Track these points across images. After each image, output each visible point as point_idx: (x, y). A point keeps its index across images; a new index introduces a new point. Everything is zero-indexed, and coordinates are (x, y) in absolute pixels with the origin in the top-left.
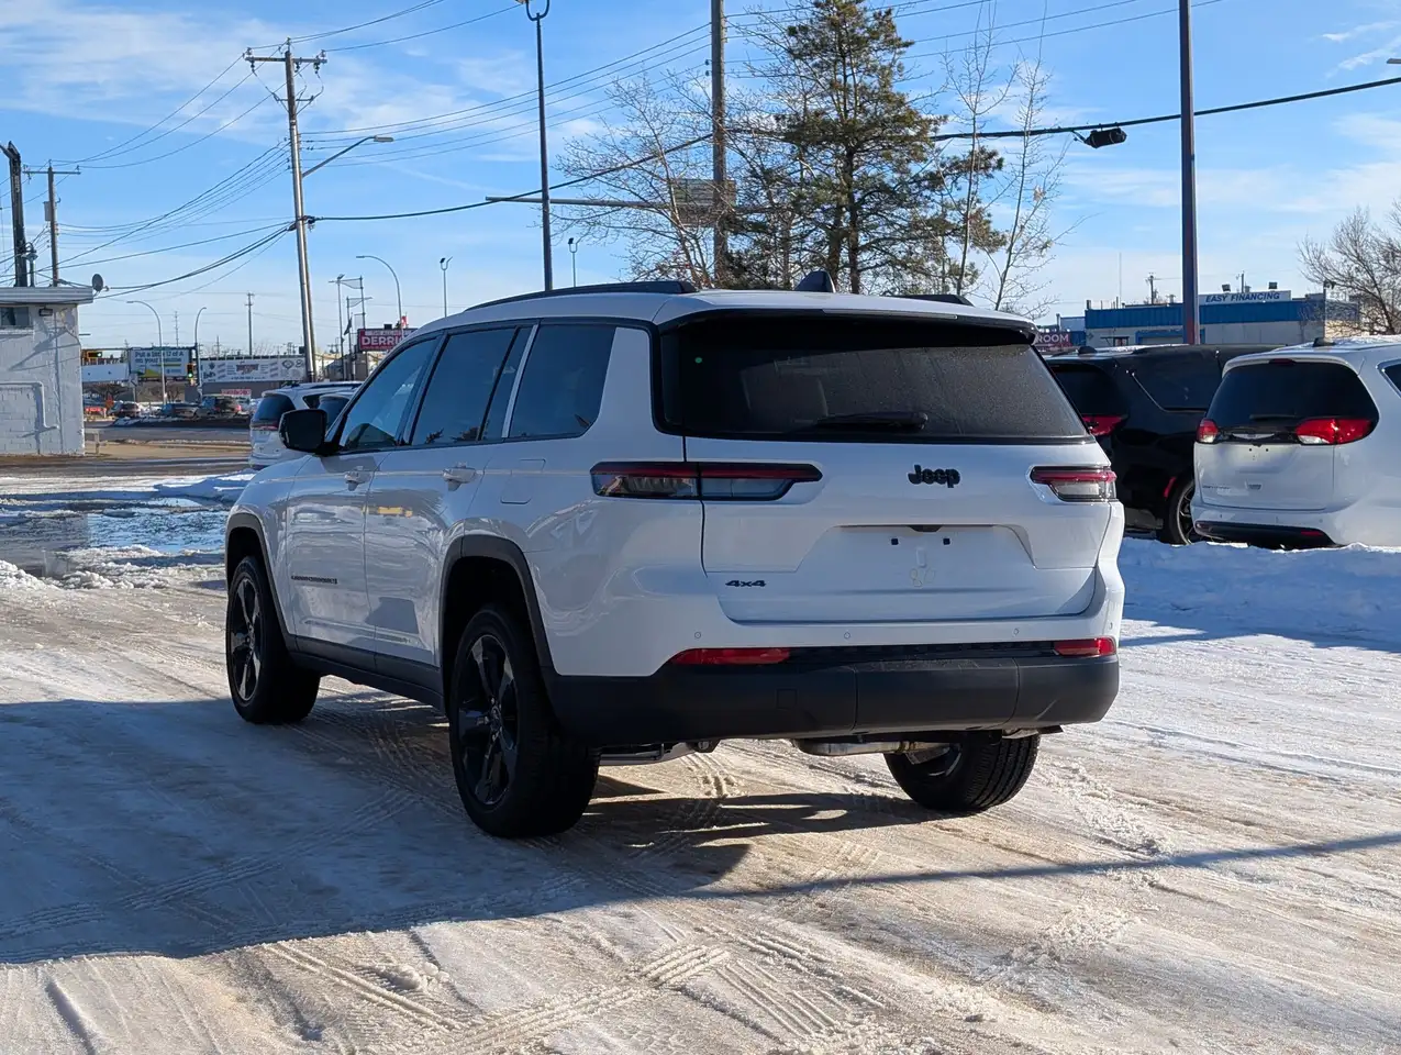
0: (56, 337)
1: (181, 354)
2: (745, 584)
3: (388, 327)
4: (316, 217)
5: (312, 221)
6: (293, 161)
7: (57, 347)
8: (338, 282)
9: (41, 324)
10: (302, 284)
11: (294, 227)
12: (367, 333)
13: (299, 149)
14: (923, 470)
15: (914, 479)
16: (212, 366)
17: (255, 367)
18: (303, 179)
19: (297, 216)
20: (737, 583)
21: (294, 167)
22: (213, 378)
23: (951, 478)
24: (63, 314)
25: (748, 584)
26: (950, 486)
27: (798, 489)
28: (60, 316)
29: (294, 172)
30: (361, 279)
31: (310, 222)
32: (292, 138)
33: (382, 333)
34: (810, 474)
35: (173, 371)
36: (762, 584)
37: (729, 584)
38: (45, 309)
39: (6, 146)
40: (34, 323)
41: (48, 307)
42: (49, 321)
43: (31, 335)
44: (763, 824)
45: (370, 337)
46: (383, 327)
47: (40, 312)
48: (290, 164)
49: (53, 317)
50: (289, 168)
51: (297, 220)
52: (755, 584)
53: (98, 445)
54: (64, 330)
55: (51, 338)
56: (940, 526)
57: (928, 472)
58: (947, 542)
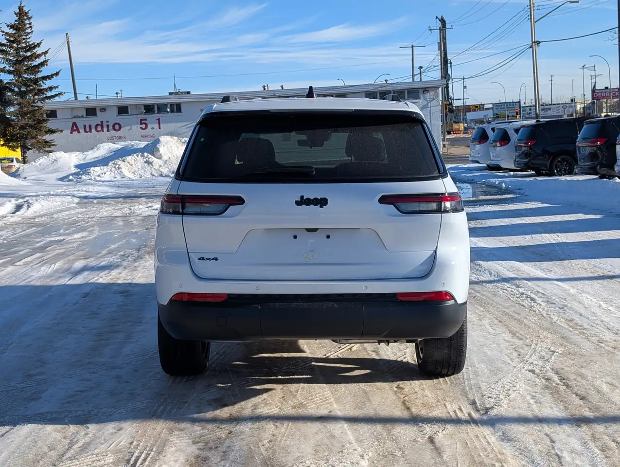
0: (430, 102)
1: (516, 105)
2: (207, 259)
3: (607, 88)
4: (540, 41)
5: (538, 43)
6: (531, 15)
7: (430, 107)
8: (583, 68)
9: (424, 97)
10: (534, 73)
11: (531, 47)
12: (597, 91)
13: (534, 10)
14: (305, 198)
15: (298, 203)
16: (530, 110)
17: (550, 109)
18: (535, 24)
19: (532, 41)
20: (203, 259)
21: (531, 19)
22: (531, 115)
23: (323, 202)
24: (433, 92)
25: (209, 259)
26: (321, 207)
27: (232, 209)
28: (432, 93)
29: (531, 21)
30: (595, 66)
31: (538, 44)
32: (530, 6)
33: (604, 91)
34: (239, 201)
35: (512, 112)
36: (216, 259)
37: (199, 259)
38: (426, 90)
39: (440, 18)
40: (421, 96)
41: (427, 89)
42: (427, 95)
43: (420, 102)
44: (309, 376)
45: (598, 93)
46: (604, 88)
47: (423, 91)
48: (529, 17)
49: (429, 94)
50: (529, 19)
51: (532, 43)
52: (213, 259)
53: (448, 149)
54: (433, 99)
55: (428, 103)
56: (317, 229)
57: (308, 199)
58: (328, 237)
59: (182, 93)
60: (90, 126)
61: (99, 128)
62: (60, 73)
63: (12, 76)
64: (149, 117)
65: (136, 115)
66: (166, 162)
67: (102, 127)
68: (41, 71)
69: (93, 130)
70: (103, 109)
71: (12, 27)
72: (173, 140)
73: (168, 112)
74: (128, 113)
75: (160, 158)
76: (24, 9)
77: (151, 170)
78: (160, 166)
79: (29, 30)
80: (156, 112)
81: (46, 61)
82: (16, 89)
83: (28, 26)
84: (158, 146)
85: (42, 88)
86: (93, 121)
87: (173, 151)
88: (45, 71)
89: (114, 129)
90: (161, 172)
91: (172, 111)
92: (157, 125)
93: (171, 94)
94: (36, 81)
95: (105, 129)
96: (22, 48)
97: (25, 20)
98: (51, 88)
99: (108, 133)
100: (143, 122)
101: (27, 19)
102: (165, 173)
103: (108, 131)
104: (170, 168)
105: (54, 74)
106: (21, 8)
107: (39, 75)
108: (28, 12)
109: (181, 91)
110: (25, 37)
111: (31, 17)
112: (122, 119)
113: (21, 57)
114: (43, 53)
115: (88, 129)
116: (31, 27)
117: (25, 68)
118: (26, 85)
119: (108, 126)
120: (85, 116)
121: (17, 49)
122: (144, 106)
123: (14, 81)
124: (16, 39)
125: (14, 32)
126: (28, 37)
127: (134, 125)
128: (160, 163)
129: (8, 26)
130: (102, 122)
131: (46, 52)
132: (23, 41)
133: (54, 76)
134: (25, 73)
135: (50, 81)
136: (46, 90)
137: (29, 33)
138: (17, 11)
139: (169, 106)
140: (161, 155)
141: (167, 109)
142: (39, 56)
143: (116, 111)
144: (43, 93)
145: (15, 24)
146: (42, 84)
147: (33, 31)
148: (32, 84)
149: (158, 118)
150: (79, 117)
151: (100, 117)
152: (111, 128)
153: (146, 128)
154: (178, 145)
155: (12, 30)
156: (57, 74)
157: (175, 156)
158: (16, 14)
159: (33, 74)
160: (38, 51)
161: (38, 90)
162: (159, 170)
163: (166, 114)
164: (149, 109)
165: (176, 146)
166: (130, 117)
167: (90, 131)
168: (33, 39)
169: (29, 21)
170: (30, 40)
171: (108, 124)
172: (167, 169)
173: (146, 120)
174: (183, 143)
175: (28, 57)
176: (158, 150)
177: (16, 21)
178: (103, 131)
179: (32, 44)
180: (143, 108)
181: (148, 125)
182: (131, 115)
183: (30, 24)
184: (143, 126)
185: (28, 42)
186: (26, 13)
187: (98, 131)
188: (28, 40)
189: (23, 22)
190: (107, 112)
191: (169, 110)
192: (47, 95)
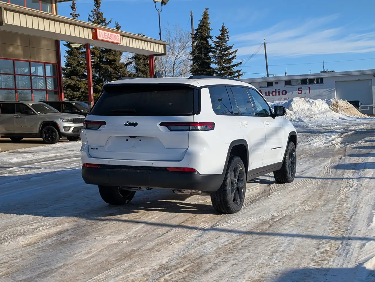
15: (126, 125)
23: (135, 125)
26: (135, 127)
27: (102, 127)
34: (104, 123)
36: (97, 149)
37: (91, 149)
57: (130, 123)
58: (140, 140)
59: (329, 72)
60: (269, 92)
61: (274, 94)
62: (242, 63)
63: (216, 65)
64: (304, 86)
65: (296, 85)
66: (295, 113)
67: (276, 93)
68: (232, 62)
69: (271, 95)
70: (277, 83)
71: (218, 38)
72: (301, 100)
73: (315, 83)
74: (291, 84)
75: (292, 110)
76: (225, 27)
77: (285, 117)
78: (291, 115)
79: (227, 40)
80: (308, 83)
81: (235, 56)
82: (219, 72)
83: (227, 37)
84: (291, 103)
85: (232, 71)
86: (271, 89)
87: (300, 106)
88: (234, 62)
89: (282, 94)
90: (291, 118)
91: (317, 82)
92: (308, 91)
93: (321, 72)
94: (229, 68)
95: (277, 94)
96: (223, 49)
97: (225, 34)
98: (237, 71)
99: (279, 96)
100: (300, 89)
101: (226, 33)
102: (293, 119)
103: (279, 95)
104: (297, 116)
105: (239, 64)
106: (223, 27)
107: (232, 64)
108: (227, 29)
109: (328, 70)
110: (224, 43)
111: (228, 32)
112: (288, 88)
113: (222, 54)
114: (234, 52)
115: (267, 94)
116: (228, 37)
117: (224, 61)
118: (223, 70)
119: (279, 92)
120: (266, 86)
121: (220, 50)
122: (301, 80)
123: (218, 68)
124: (219, 45)
125: (219, 41)
126: (226, 43)
127: (295, 91)
128: (292, 113)
129: (216, 37)
130: (276, 90)
131: (236, 51)
132: (224, 46)
133: (239, 65)
134: (224, 63)
135: (237, 67)
136: (234, 72)
137: (227, 41)
138: (221, 29)
139: (316, 79)
140: (292, 108)
141: (314, 81)
142: (231, 54)
143: (284, 83)
144: (232, 74)
145: (219, 36)
146: (232, 69)
147: (229, 40)
148: (227, 70)
149: (308, 87)
150: (263, 87)
151: (275, 87)
152: (281, 93)
153: (301, 93)
154: (304, 103)
155: (218, 39)
156: (241, 63)
157: (301, 109)
158: (220, 31)
159: (227, 64)
160: (231, 51)
161: (230, 72)
162: (290, 117)
163: (314, 85)
164: (304, 82)
165: (302, 103)
166: (292, 86)
167: (269, 95)
168: (229, 44)
169: (227, 34)
170: (227, 45)
171: (279, 91)
172: (295, 117)
173: (302, 88)
174: (307, 101)
175: (225, 54)
176: (291, 105)
177: (220, 34)
178: (276, 95)
179: (228, 47)
180: (300, 81)
181: (303, 91)
182: (293, 85)
183: (228, 36)
184: (300, 92)
185: (226, 46)
186: (226, 30)
187: (274, 95)
188: (226, 45)
189: (223, 35)
190: (279, 84)
191: (315, 82)
192: (235, 75)
